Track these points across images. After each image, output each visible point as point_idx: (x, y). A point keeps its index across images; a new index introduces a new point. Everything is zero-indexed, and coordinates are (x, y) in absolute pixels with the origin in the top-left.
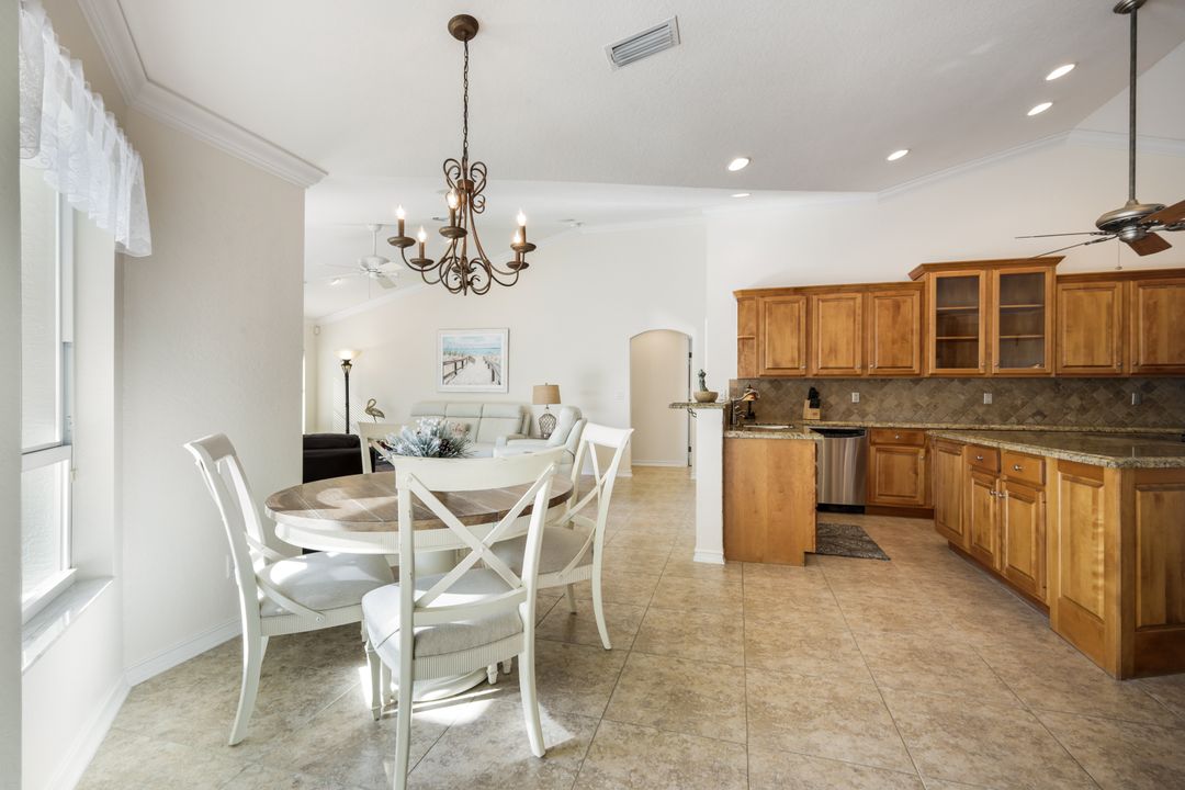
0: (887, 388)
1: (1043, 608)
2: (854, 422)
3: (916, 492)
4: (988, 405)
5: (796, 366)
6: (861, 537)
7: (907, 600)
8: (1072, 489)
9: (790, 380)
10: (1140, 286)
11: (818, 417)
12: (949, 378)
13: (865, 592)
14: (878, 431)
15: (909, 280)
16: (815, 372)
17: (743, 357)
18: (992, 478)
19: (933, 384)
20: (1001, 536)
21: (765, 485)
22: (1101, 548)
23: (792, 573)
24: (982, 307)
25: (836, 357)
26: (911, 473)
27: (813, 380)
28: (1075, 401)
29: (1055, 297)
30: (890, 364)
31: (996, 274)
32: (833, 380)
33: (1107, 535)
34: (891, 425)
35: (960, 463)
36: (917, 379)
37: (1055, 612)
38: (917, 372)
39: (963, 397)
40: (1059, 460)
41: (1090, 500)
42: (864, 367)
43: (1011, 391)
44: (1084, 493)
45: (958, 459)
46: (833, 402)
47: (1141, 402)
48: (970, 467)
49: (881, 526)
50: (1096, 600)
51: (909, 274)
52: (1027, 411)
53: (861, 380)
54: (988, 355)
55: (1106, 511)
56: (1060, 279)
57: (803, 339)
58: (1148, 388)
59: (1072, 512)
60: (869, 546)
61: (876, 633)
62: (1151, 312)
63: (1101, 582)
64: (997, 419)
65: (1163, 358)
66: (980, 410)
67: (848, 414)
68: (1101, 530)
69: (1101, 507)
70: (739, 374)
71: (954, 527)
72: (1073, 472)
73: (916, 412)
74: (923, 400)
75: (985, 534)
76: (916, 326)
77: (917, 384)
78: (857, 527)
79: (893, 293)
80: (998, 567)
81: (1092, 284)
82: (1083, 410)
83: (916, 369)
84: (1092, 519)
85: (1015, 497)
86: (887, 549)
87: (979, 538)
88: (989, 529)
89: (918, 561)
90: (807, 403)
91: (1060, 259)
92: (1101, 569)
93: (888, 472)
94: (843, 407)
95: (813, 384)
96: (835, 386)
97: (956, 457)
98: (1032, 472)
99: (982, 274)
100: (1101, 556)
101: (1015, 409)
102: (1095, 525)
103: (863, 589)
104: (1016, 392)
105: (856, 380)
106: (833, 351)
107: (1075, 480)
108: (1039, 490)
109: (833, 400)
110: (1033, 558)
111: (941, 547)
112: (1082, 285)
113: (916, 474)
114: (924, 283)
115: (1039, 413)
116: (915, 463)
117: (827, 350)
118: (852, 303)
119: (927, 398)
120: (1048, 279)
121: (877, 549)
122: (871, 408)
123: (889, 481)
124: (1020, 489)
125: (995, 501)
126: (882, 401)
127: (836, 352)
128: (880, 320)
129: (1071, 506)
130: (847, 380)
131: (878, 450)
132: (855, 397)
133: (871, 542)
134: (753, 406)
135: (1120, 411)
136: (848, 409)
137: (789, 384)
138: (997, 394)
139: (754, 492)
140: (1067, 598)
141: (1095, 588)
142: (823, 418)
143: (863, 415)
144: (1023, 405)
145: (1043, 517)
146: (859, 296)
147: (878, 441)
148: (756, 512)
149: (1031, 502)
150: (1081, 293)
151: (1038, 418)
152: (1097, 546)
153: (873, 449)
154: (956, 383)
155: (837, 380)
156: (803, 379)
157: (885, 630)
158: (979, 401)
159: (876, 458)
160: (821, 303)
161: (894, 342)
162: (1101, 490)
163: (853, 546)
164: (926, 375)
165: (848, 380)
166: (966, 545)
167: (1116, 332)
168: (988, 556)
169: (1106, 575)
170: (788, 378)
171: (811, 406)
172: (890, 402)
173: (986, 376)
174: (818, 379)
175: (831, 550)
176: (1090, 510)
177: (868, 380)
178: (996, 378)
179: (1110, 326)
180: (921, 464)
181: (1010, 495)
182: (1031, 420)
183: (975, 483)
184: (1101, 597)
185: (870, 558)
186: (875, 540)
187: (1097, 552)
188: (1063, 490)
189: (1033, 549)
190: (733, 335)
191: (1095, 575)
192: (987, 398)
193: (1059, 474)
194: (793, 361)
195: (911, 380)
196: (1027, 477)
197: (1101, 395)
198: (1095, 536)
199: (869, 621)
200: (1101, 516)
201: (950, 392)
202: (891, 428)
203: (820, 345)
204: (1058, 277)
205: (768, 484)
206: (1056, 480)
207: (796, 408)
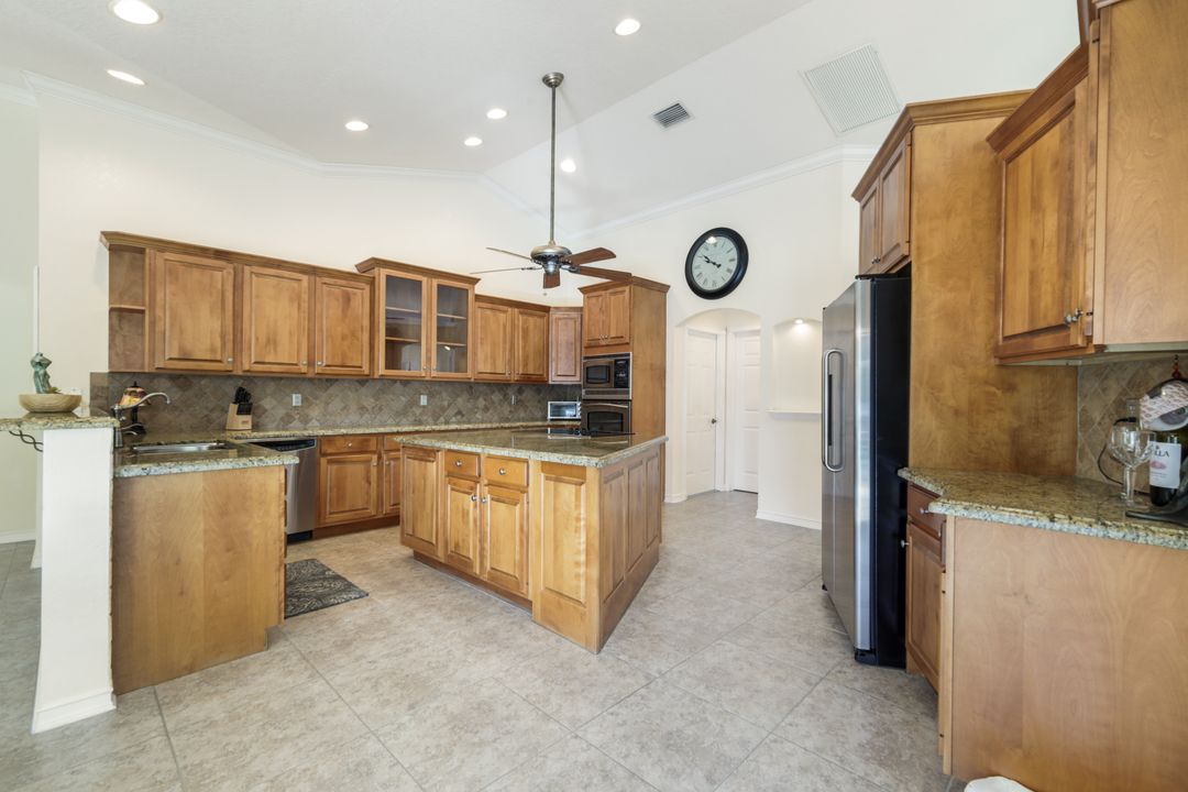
0: (333, 390)
1: (526, 604)
2: (295, 432)
3: (367, 503)
4: (424, 407)
5: (219, 358)
6: (323, 573)
7: (412, 645)
8: (555, 489)
9: (203, 377)
10: (521, 313)
11: (249, 427)
12: (392, 380)
13: (363, 657)
14: (330, 439)
15: (355, 271)
16: (246, 367)
17: (118, 340)
18: (472, 484)
19: (379, 385)
20: (482, 541)
21: (200, 546)
22: (583, 539)
23: (252, 669)
24: (424, 312)
25: (275, 350)
26: (363, 482)
27: (240, 377)
28: (481, 402)
29: (474, 312)
30: (338, 362)
31: (435, 282)
32: (267, 378)
33: (588, 528)
34: (344, 431)
35: (435, 470)
36: (364, 380)
37: (537, 607)
38: (367, 372)
39: (403, 399)
40: (543, 463)
41: (573, 498)
42: (311, 363)
43: (440, 393)
44: (567, 491)
45: (432, 467)
46: (267, 407)
47: (517, 402)
48: (444, 473)
49: (339, 551)
50: (578, 587)
51: (356, 266)
52: (451, 411)
53: (304, 379)
54: (429, 360)
55: (587, 507)
56: (478, 298)
57: (229, 323)
58: (520, 391)
59: (555, 510)
60: (339, 585)
61: (405, 719)
62: (526, 331)
63: (582, 570)
64: (430, 420)
65: (531, 371)
66: (418, 412)
67: (286, 421)
68: (582, 523)
69: (583, 503)
70: (110, 367)
71: (426, 538)
72: (555, 473)
73: (362, 415)
74: (369, 402)
75: (463, 540)
76: (366, 323)
77: (363, 386)
78: (313, 560)
79: (343, 282)
80: (477, 570)
81: (494, 306)
82: (486, 409)
83: (366, 370)
84: (575, 514)
85: (498, 500)
86: (358, 580)
87: (457, 545)
88: (468, 536)
89: (395, 584)
90: (233, 408)
91: (477, 280)
92: (582, 558)
93: (340, 486)
94: (281, 412)
95: (240, 383)
96: (271, 386)
97: (428, 464)
98: (514, 475)
99: (424, 280)
100: (583, 547)
101: (443, 409)
102: (578, 519)
103: (358, 652)
104: (444, 394)
105: (299, 379)
106: (272, 342)
107: (558, 480)
108: (523, 492)
109: (267, 403)
110: (517, 557)
111: (407, 560)
112: (490, 305)
113: (370, 483)
114: (374, 278)
115: (459, 413)
116: (368, 471)
117: (263, 340)
118: (296, 285)
119: (372, 400)
120: (471, 297)
121: (349, 586)
122: (315, 412)
123: (341, 497)
124: (504, 493)
125: (475, 506)
126: (327, 404)
127: (275, 343)
128: (330, 309)
129: (555, 504)
130: (287, 380)
131: (329, 462)
132: (296, 399)
133: (337, 577)
134: (140, 414)
135: (506, 410)
136: (288, 415)
137: (203, 382)
138: (431, 396)
139: (178, 562)
140: (550, 590)
141: (577, 576)
142: (255, 427)
143: (305, 421)
144: (449, 406)
145: (525, 517)
146: (305, 278)
147: (330, 451)
148: (182, 593)
149: (515, 505)
150: (488, 312)
151: (459, 417)
152: (580, 538)
153: (323, 461)
154: (398, 385)
155: (273, 379)
156: (227, 376)
157: (411, 707)
158: (416, 402)
159: (327, 471)
160: (253, 276)
161: (343, 338)
162: (583, 487)
163: (320, 591)
164: (376, 376)
165: (287, 378)
166: (441, 555)
167: (508, 346)
168: (468, 562)
169: (588, 563)
170: (203, 375)
171: (240, 412)
172: (336, 405)
173: (427, 379)
174: (250, 377)
175: (295, 607)
176: (573, 506)
177: (311, 380)
178: (433, 382)
179: (505, 342)
180: (374, 471)
181: (492, 499)
182: (454, 419)
183: (452, 489)
184: (583, 584)
185: (347, 601)
186: (340, 573)
187: (580, 543)
188: (546, 490)
189: (518, 548)
190: (101, 304)
191: (577, 564)
192: (424, 400)
193: (542, 475)
194: (213, 350)
195: (358, 381)
196: (510, 480)
197: (496, 397)
198: (577, 530)
199: (388, 702)
200: (583, 511)
201: (394, 394)
202: (343, 435)
203: (253, 332)
204: (476, 295)
205: (205, 544)
206: (538, 481)
207: (214, 415)
